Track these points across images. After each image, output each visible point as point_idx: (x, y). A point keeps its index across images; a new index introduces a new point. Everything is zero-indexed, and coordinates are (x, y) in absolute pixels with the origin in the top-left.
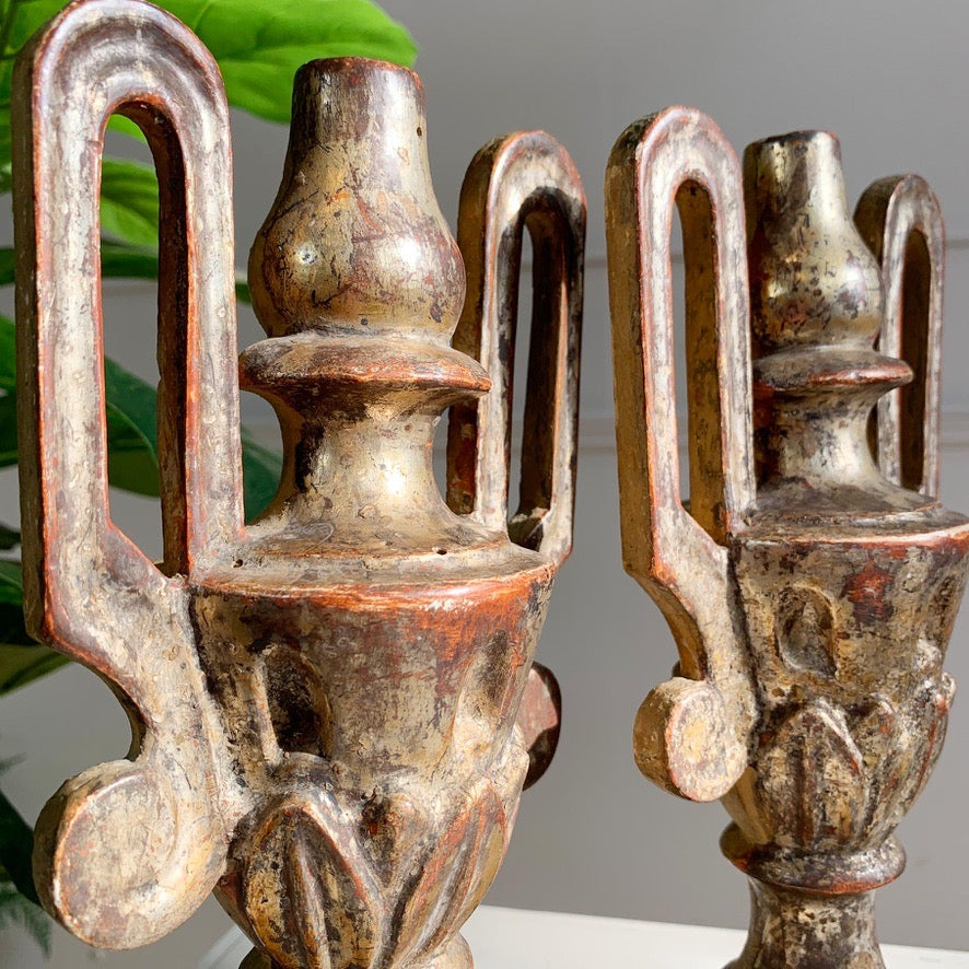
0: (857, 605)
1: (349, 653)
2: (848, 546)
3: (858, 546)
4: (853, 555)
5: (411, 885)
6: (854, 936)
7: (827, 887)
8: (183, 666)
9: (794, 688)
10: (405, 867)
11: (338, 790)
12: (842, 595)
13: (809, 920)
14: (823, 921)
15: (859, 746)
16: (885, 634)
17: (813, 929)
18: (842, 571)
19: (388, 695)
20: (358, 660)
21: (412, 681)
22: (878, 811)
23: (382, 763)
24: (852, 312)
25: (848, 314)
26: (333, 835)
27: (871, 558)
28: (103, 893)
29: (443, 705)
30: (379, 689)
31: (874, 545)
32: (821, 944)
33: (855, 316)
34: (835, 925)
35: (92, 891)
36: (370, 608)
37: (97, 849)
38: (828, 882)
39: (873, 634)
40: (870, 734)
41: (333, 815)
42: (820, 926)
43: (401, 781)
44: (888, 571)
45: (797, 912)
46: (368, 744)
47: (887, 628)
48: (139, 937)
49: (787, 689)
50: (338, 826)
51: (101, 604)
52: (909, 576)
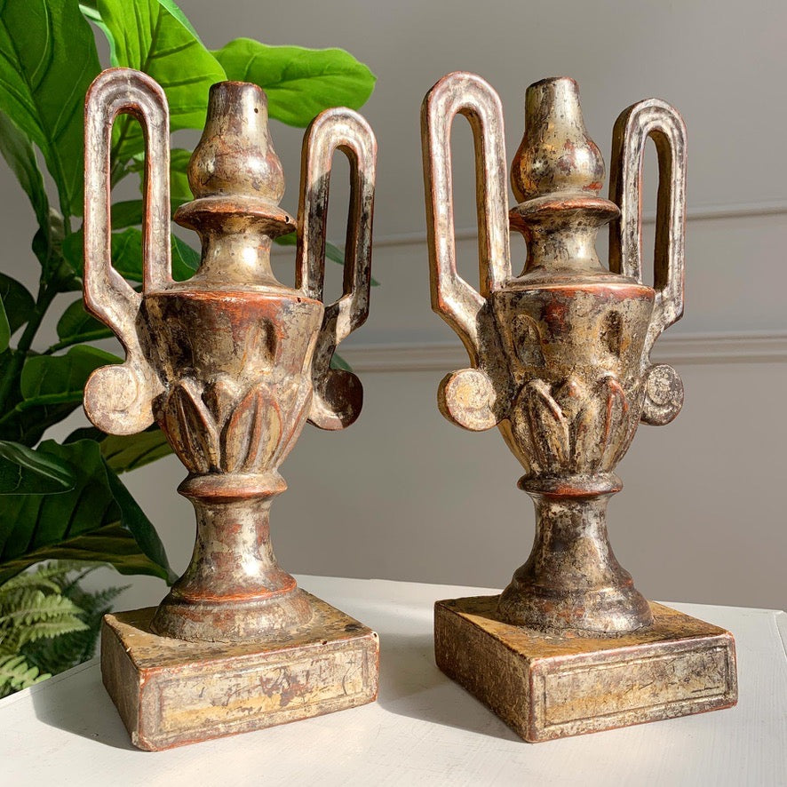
0: (550, 324)
1: (194, 318)
2: (542, 290)
3: (547, 290)
4: (545, 296)
5: (228, 423)
6: (581, 527)
7: (554, 491)
8: (142, 328)
9: (526, 374)
10: (224, 415)
11: (198, 380)
12: (541, 319)
13: (553, 516)
14: (561, 517)
15: (558, 403)
16: (569, 340)
17: (556, 521)
18: (539, 305)
19: (212, 338)
20: (199, 321)
21: (221, 332)
22: (577, 445)
23: (213, 368)
24: (567, 172)
25: (564, 173)
26: (193, 397)
27: (555, 297)
28: (103, 408)
29: (238, 345)
30: (207, 334)
31: (555, 290)
32: (560, 530)
33: (569, 174)
34: (567, 519)
35: (98, 405)
36: (200, 298)
37: (101, 389)
38: (555, 488)
39: (562, 341)
40: (564, 397)
41: (194, 390)
42: (559, 520)
43: (223, 378)
44: (564, 304)
45: (547, 511)
46: (207, 359)
47: (569, 337)
48: (118, 430)
49: (523, 375)
50: (196, 394)
51: (108, 298)
52: (578, 307)
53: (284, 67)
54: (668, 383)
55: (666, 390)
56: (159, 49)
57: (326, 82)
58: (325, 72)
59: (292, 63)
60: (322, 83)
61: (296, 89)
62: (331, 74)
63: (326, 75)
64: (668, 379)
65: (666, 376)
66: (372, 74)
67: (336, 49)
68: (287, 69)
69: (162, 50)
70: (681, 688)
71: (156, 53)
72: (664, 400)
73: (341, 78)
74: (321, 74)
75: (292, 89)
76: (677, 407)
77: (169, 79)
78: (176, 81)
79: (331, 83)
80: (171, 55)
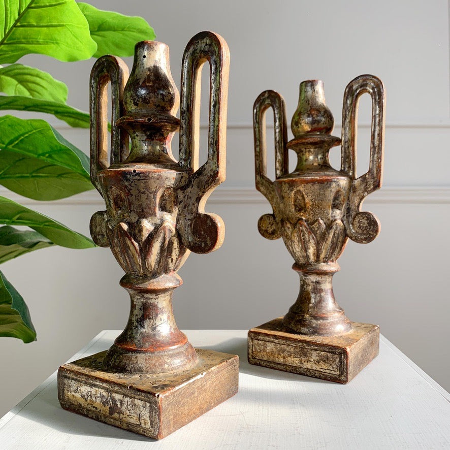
53: (101, 23)
54: (366, 222)
55: (365, 225)
56: (36, 3)
57: (124, 34)
58: (125, 29)
59: (107, 21)
60: (121, 35)
61: (103, 36)
62: (129, 31)
63: (126, 31)
64: (367, 220)
65: (366, 218)
66: (155, 34)
67: (140, 17)
68: (102, 24)
69: (38, 4)
70: (314, 364)
71: (33, 5)
72: (363, 231)
73: (135, 34)
74: (123, 30)
75: (101, 36)
76: (373, 235)
77: (37, 23)
78: (41, 24)
79: (127, 35)
80: (44, 8)
